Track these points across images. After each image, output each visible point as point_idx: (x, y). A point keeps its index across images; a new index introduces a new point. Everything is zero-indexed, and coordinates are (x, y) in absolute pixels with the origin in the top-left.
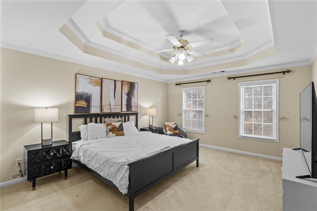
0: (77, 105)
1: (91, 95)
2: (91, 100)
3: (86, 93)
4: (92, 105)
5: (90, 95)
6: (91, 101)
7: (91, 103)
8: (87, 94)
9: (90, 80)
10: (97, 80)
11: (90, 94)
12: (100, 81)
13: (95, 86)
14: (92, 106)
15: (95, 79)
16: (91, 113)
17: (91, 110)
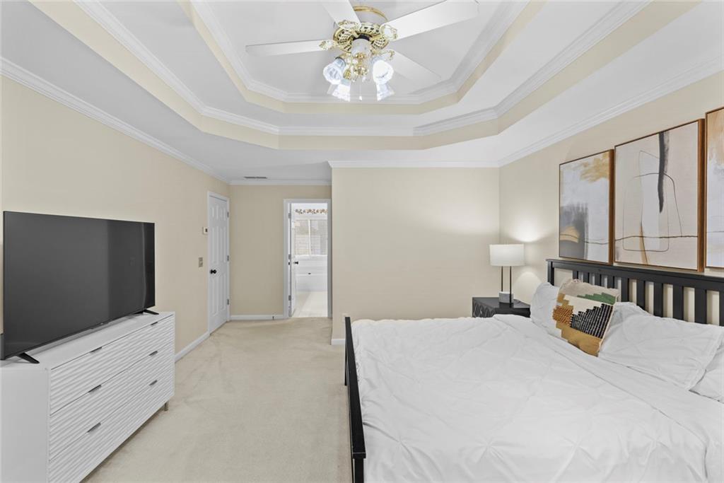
0: (563, 238)
1: (586, 209)
2: (585, 224)
3: (576, 206)
4: (590, 238)
5: (585, 211)
6: (587, 226)
7: (587, 233)
8: (578, 208)
9: (582, 168)
10: (599, 160)
11: (584, 207)
12: (607, 160)
13: (595, 181)
14: (589, 241)
15: (595, 159)
16: (588, 259)
17: (587, 250)
